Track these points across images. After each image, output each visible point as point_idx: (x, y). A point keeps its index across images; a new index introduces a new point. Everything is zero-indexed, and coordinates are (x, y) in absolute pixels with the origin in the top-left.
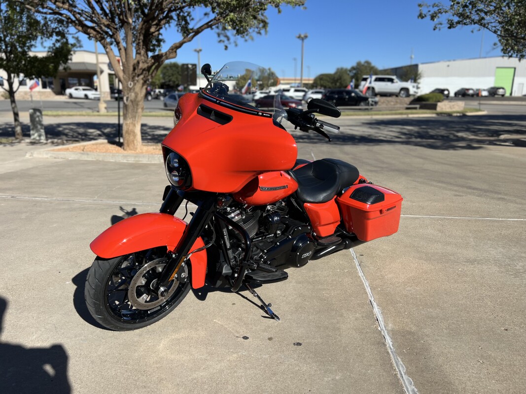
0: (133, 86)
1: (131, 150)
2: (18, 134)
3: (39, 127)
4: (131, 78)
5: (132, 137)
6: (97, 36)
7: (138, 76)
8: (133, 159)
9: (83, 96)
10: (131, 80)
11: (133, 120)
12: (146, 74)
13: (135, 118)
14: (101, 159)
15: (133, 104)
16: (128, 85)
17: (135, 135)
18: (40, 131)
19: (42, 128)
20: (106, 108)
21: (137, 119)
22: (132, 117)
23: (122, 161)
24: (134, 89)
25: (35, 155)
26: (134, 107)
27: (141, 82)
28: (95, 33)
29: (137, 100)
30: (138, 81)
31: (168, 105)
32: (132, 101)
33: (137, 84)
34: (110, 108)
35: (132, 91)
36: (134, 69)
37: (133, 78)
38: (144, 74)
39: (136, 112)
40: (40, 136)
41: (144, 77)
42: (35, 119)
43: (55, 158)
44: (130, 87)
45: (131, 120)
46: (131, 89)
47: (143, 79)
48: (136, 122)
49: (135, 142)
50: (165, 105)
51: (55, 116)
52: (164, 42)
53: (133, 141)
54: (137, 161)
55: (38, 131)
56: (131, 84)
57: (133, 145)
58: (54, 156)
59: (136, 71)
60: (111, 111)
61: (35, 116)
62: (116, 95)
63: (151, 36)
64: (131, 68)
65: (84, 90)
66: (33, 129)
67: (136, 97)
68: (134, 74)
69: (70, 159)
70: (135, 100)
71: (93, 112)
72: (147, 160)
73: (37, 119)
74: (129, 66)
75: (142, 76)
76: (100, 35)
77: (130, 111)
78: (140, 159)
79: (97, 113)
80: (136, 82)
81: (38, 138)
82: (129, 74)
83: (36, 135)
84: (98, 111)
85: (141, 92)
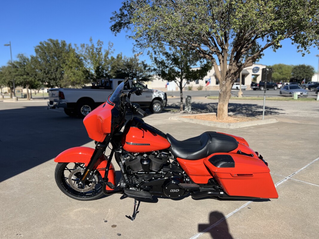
0: (225, 83)
1: (220, 119)
2: (181, 108)
3: (189, 105)
4: (225, 79)
5: (221, 112)
6: (210, 58)
7: (229, 77)
8: (213, 125)
9: (235, 88)
10: (224, 80)
11: (223, 102)
12: (233, 76)
13: (224, 102)
14: (198, 123)
15: (224, 94)
16: (222, 83)
17: (223, 111)
18: (189, 107)
19: (190, 106)
20: (242, 95)
21: (225, 102)
22: (223, 101)
23: (208, 125)
24: (226, 85)
25: (172, 119)
26: (224, 95)
27: (230, 81)
28: (209, 56)
29: (227, 91)
30: (228, 80)
31: (282, 93)
32: (223, 92)
33: (228, 82)
34: (244, 95)
35: (224, 86)
36: (227, 74)
37: (226, 79)
38: (232, 76)
39: (226, 98)
40: (188, 109)
41: (232, 78)
42: (187, 101)
43: (179, 121)
44: (223, 84)
45: (222, 102)
46: (224, 85)
47: (231, 79)
48: (224, 104)
49: (223, 115)
50: (281, 93)
51: (214, 99)
52: (264, 55)
53: (222, 115)
54: (215, 126)
55: (188, 107)
56: (224, 83)
57: (221, 116)
58: (179, 120)
59: (228, 75)
60: (245, 96)
61: (188, 99)
62: (254, 87)
63: (241, 54)
64: (225, 73)
65: (236, 84)
66: (186, 106)
67: (226, 89)
68: (227, 77)
69: (185, 122)
70: (225, 91)
71: (235, 97)
72: (220, 126)
73: (188, 101)
74: (224, 73)
75: (231, 78)
76: (211, 57)
77: (222, 97)
78: (217, 125)
79: (237, 98)
80: (227, 81)
81: (187, 110)
82: (224, 77)
83: (187, 108)
84: (238, 96)
85: (229, 87)
